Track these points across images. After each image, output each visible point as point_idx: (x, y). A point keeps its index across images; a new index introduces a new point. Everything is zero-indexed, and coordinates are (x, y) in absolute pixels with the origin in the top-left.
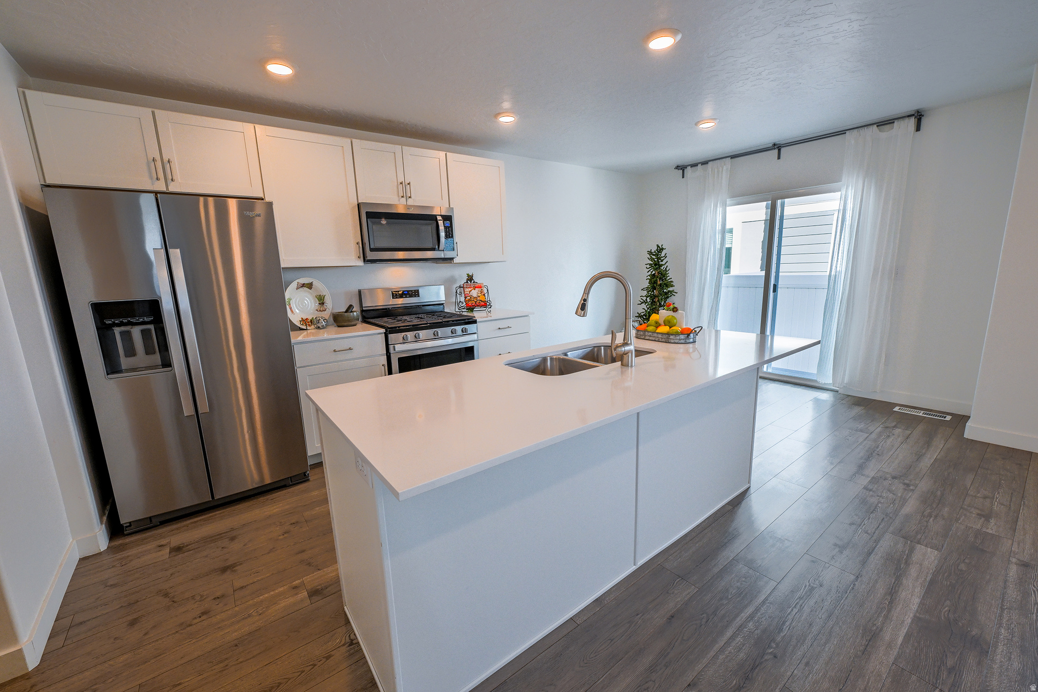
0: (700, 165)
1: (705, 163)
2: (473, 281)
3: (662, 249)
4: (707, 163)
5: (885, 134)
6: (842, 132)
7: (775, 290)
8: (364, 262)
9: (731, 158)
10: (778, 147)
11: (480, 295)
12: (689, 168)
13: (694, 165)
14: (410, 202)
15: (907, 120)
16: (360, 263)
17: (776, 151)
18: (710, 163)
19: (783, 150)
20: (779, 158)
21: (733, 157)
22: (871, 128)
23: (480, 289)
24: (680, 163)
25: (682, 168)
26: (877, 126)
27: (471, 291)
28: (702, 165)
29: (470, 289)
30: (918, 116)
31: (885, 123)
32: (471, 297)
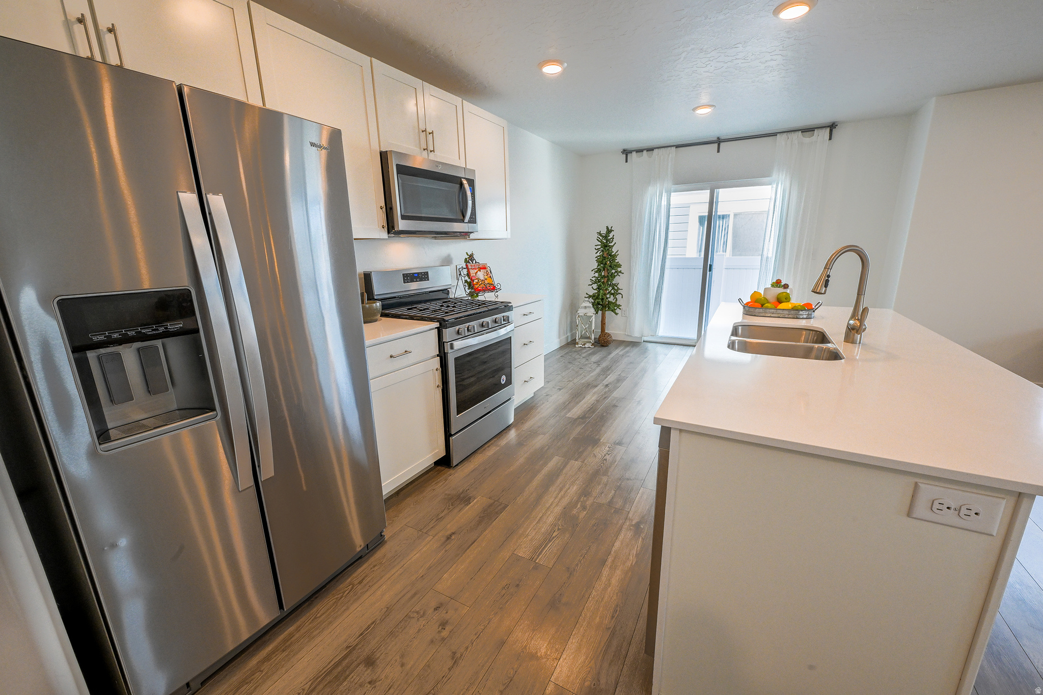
0: (645, 152)
1: (650, 150)
2: (474, 262)
3: (611, 231)
4: (653, 150)
5: (807, 139)
6: (774, 134)
7: (710, 270)
8: (389, 232)
9: (676, 147)
10: (719, 141)
11: (486, 277)
12: (634, 153)
13: (640, 151)
14: (432, 156)
15: (824, 130)
16: (385, 235)
17: (716, 145)
18: (656, 151)
19: (722, 144)
20: (718, 151)
21: (678, 146)
22: (797, 133)
23: (485, 271)
24: (625, 147)
25: (626, 152)
26: (802, 132)
27: (477, 272)
28: (647, 151)
29: (476, 271)
30: (832, 127)
31: (808, 130)
32: (478, 279)
